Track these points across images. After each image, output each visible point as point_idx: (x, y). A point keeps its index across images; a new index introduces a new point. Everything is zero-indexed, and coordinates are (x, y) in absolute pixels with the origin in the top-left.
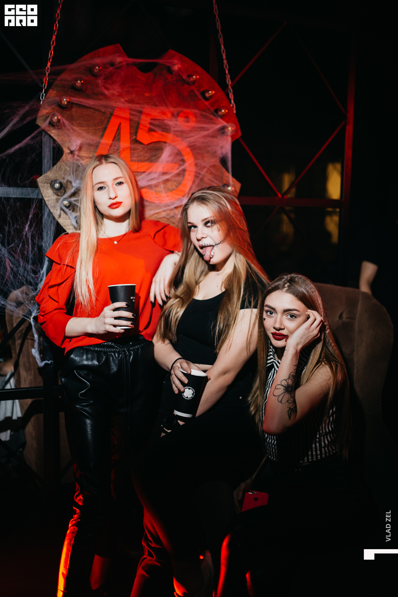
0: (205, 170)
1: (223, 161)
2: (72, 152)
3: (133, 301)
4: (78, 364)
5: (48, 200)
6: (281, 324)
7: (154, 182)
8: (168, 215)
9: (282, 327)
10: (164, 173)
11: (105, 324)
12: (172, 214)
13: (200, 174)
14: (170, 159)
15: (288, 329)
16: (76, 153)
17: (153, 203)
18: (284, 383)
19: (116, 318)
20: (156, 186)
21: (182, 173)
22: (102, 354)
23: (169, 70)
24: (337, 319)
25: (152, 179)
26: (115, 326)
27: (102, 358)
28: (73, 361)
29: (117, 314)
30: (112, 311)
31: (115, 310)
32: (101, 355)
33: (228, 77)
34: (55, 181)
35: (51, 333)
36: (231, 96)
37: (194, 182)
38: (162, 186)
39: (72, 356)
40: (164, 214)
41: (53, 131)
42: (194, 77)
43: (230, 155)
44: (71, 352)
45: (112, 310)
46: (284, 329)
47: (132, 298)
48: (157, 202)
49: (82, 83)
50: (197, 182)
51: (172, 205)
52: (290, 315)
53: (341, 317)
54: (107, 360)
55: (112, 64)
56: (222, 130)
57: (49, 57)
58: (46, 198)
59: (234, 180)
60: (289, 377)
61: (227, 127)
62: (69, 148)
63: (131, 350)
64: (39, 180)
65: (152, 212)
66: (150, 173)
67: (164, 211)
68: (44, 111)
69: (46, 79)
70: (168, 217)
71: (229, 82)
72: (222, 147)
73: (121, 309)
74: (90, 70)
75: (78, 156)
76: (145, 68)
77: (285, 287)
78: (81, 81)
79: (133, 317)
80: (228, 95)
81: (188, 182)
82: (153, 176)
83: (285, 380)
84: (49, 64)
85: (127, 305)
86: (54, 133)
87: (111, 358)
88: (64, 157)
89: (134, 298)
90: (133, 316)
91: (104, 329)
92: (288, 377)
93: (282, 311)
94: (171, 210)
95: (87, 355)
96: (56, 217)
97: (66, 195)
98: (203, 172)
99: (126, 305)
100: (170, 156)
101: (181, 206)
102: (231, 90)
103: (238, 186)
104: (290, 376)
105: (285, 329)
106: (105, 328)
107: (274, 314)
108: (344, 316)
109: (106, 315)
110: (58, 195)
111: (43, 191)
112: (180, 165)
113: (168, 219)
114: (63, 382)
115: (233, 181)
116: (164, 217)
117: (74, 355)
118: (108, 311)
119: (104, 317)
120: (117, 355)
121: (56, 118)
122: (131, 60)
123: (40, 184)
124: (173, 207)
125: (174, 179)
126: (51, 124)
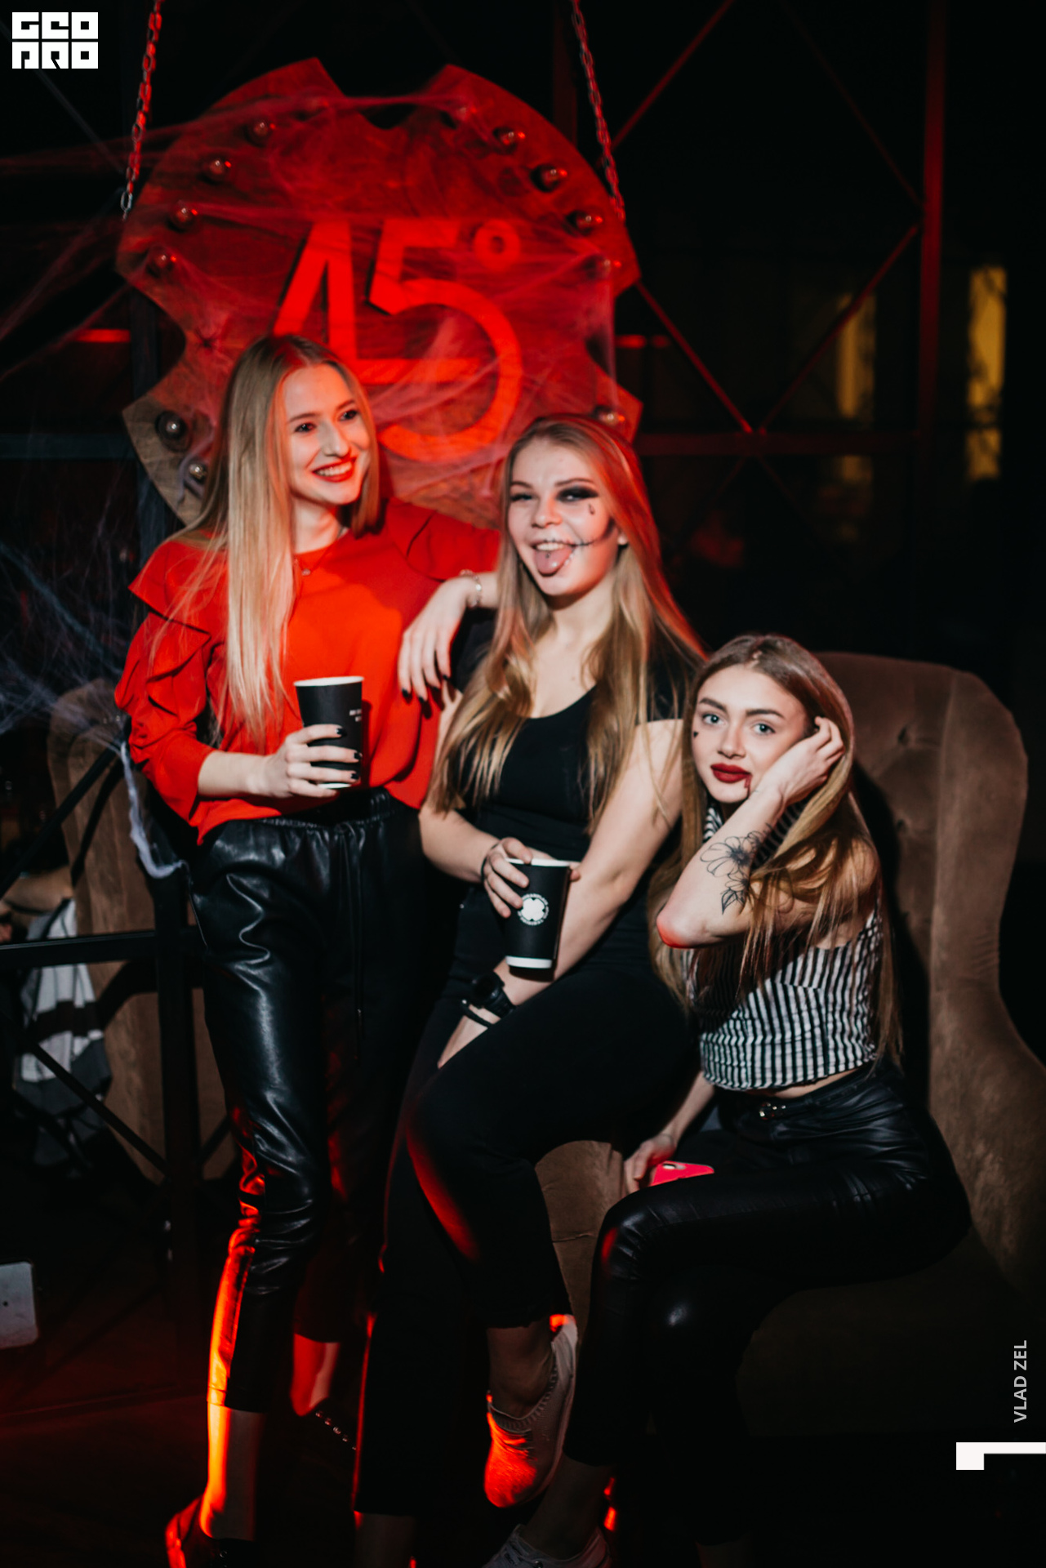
0: (547, 372)
1: (594, 347)
2: (207, 344)
3: (357, 719)
4: (236, 860)
5: (151, 464)
6: (738, 744)
7: (416, 409)
8: (455, 489)
9: (740, 752)
10: (443, 385)
11: (288, 776)
12: (465, 488)
13: (533, 382)
14: (456, 347)
15: (752, 759)
16: (218, 344)
17: (415, 461)
18: (735, 844)
19: (315, 764)
20: (422, 417)
21: (490, 383)
22: (293, 835)
23: (449, 121)
24: (893, 741)
25: (412, 402)
26: (313, 782)
27: (293, 842)
28: (221, 853)
29: (318, 753)
30: (306, 746)
31: (312, 743)
32: (290, 837)
33: (601, 123)
34: (168, 416)
35: (165, 788)
36: (611, 174)
37: (518, 404)
38: (437, 416)
39: (219, 843)
40: (444, 488)
41: (158, 289)
42: (511, 134)
43: (609, 330)
44: (215, 833)
45: (304, 743)
46: (743, 757)
47: (352, 713)
48: (425, 458)
49: (226, 168)
50: (527, 402)
51: (466, 464)
52: (761, 725)
53: (903, 737)
54: (306, 846)
55: (302, 115)
56: (590, 267)
57: (138, 100)
58: (146, 457)
59: (622, 393)
60: (748, 837)
61: (602, 260)
62: (197, 332)
63: (361, 826)
64: (128, 412)
65: (415, 485)
66: (405, 386)
67: (445, 480)
68: (133, 240)
69: (135, 159)
70: (455, 495)
71: (605, 139)
72: (588, 312)
73: (327, 741)
74: (245, 131)
75: (221, 351)
76: (384, 119)
77: (753, 659)
78: (223, 161)
79: (356, 761)
80: (601, 174)
81: (505, 404)
82: (415, 392)
83: (738, 838)
84: (140, 119)
85: (340, 732)
86: (158, 294)
87: (314, 844)
88: (188, 353)
89: (359, 711)
90: (356, 756)
91: (286, 788)
92: (746, 836)
93: (744, 713)
94: (463, 477)
95: (256, 837)
96: (173, 504)
97: (197, 450)
98: (540, 378)
99: (338, 733)
100: (455, 340)
101: (488, 466)
102: (611, 160)
103: (634, 408)
104: (751, 835)
105: (747, 757)
106: (289, 786)
107: (720, 722)
108: (913, 735)
109: (291, 755)
110: (175, 450)
111: (138, 442)
112: (484, 363)
113: (455, 500)
114: (199, 907)
115: (620, 398)
116: (445, 497)
117: (223, 840)
118: (295, 744)
119: (287, 760)
120: (327, 836)
121: (164, 258)
122: (349, 102)
123: (129, 425)
124: (466, 469)
125: (467, 398)
126: (153, 272)
